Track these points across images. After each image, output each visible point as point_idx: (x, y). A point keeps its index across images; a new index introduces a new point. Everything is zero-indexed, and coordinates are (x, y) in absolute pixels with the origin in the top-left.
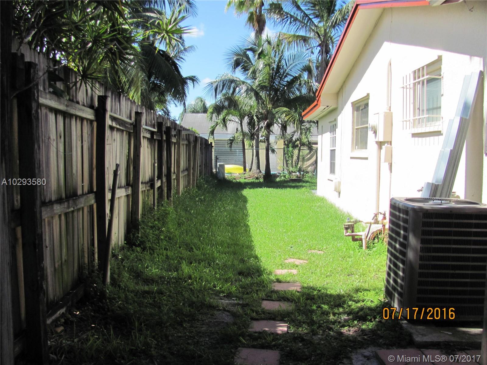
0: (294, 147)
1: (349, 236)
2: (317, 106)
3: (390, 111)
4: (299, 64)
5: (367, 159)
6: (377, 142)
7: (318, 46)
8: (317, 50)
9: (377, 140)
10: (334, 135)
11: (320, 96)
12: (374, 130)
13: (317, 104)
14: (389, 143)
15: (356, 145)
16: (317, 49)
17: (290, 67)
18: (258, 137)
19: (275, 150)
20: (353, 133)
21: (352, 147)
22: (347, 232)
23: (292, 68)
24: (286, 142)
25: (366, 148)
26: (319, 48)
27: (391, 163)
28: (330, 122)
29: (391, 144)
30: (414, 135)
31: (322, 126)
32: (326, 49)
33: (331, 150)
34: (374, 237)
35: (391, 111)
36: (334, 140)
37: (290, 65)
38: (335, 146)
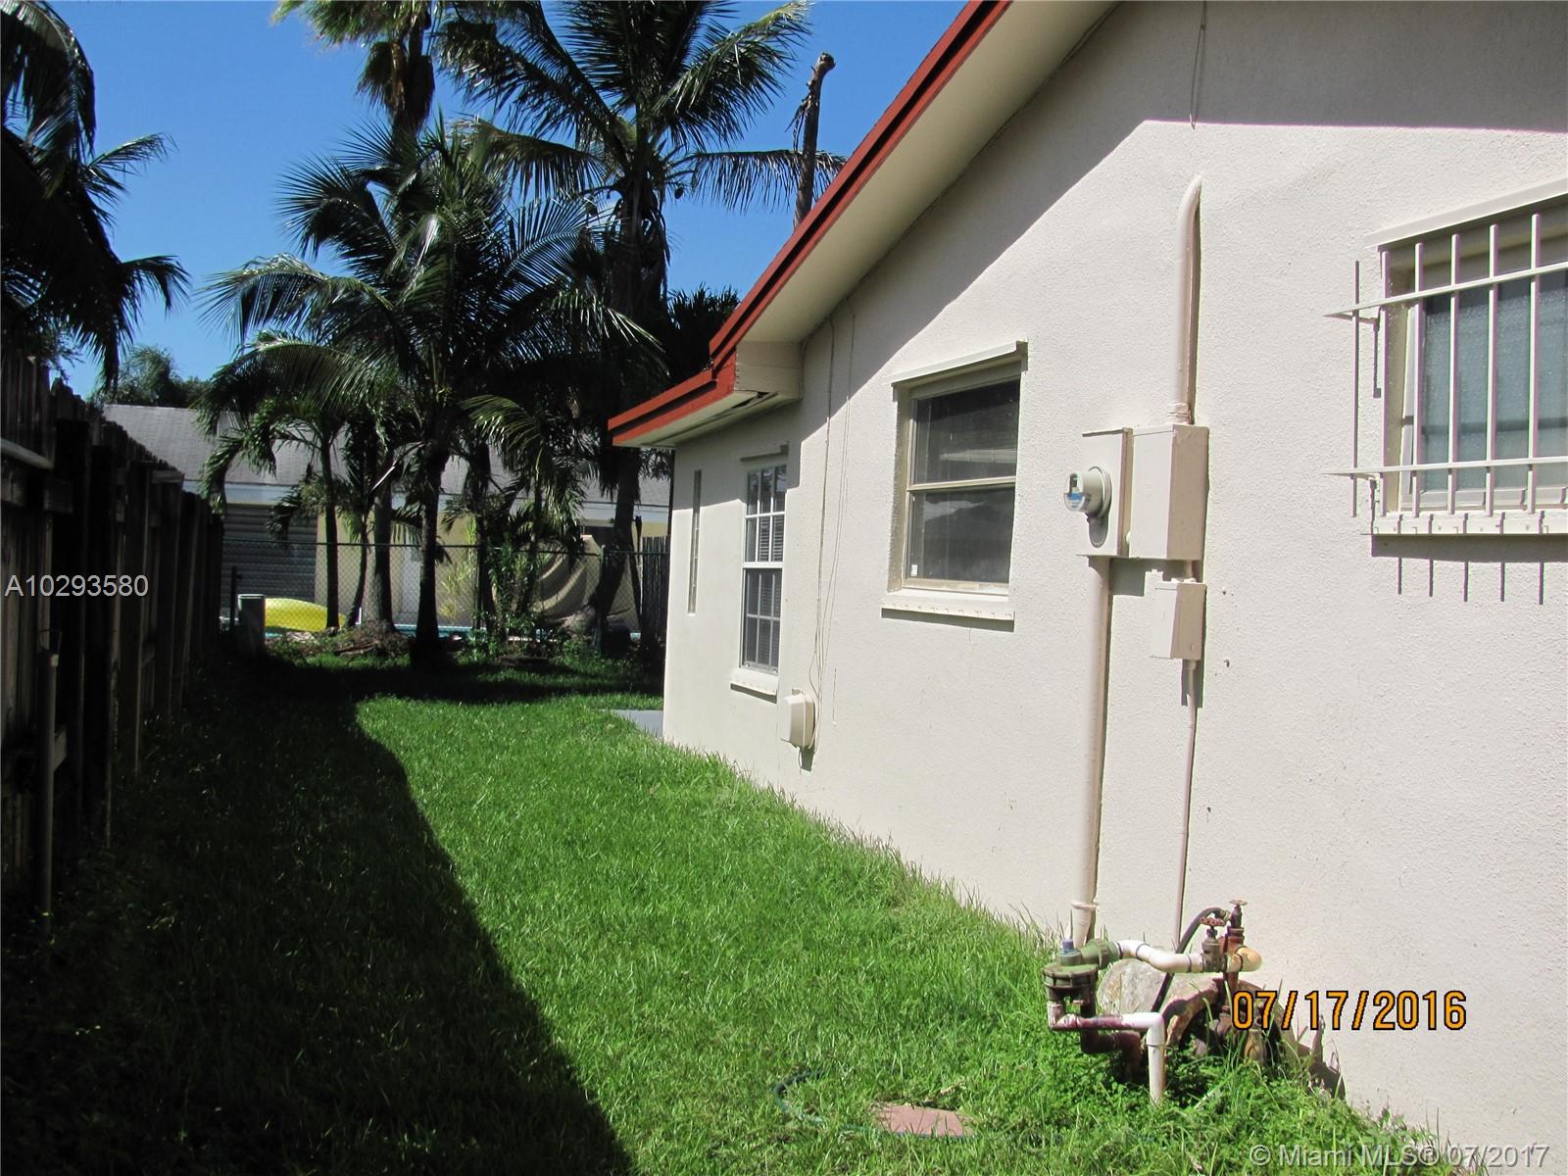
0: (519, 540)
1: (1074, 1028)
2: (712, 393)
3: (1192, 422)
4: (557, 242)
5: (1008, 625)
6: (1094, 561)
7: (612, 188)
8: (608, 204)
10: (772, 513)
11: (733, 349)
12: (1094, 504)
13: (711, 385)
14: (1189, 570)
15: (911, 560)
16: (608, 197)
17: (528, 251)
18: (387, 502)
19: (447, 549)
20: (897, 510)
21: (891, 565)
22: (1063, 1011)
23: (531, 256)
24: (485, 523)
25: (1004, 580)
26: (616, 196)
27: (1200, 664)
28: (743, 460)
29: (1197, 574)
31: (698, 474)
32: (641, 200)
33: (748, 571)
34: (1184, 1026)
35: (1198, 423)
36: (767, 536)
37: (528, 245)
38: (778, 558)
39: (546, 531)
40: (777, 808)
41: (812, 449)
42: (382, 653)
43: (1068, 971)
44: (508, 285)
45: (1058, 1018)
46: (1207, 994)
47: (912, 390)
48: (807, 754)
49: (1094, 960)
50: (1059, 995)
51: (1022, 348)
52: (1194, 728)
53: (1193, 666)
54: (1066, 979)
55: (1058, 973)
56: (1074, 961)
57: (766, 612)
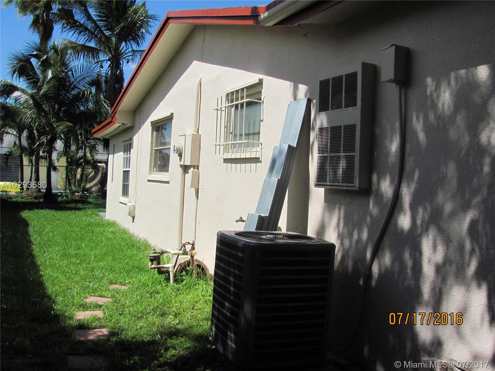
0: (78, 165)
1: (155, 268)
2: (112, 124)
3: (198, 133)
4: (87, 77)
5: (168, 182)
6: (181, 166)
7: (108, 60)
8: (107, 65)
9: (182, 163)
10: (128, 156)
11: (116, 112)
12: (179, 152)
13: (111, 122)
14: (196, 167)
15: (154, 167)
16: (107, 63)
17: (78, 79)
18: (38, 153)
19: (57, 167)
20: (151, 154)
21: (150, 169)
22: (153, 264)
23: (80, 81)
24: (69, 160)
25: (167, 171)
26: (109, 63)
27: (198, 189)
28: (123, 141)
29: (198, 169)
30: (226, 161)
31: (114, 145)
32: (116, 64)
33: (124, 171)
34: (181, 268)
35: (200, 133)
36: (127, 162)
37: (78, 77)
38: (129, 167)
39: (87, 162)
40: (125, 232)
41: (136, 138)
42: (36, 198)
43: (153, 255)
44: (73, 89)
45: (151, 266)
46: (187, 261)
47: (155, 124)
48: (134, 218)
49: (159, 253)
50: (152, 261)
51: (172, 114)
52: (197, 204)
53: (197, 190)
54: (152, 257)
55: (151, 255)
56: (154, 253)
57: (127, 182)
